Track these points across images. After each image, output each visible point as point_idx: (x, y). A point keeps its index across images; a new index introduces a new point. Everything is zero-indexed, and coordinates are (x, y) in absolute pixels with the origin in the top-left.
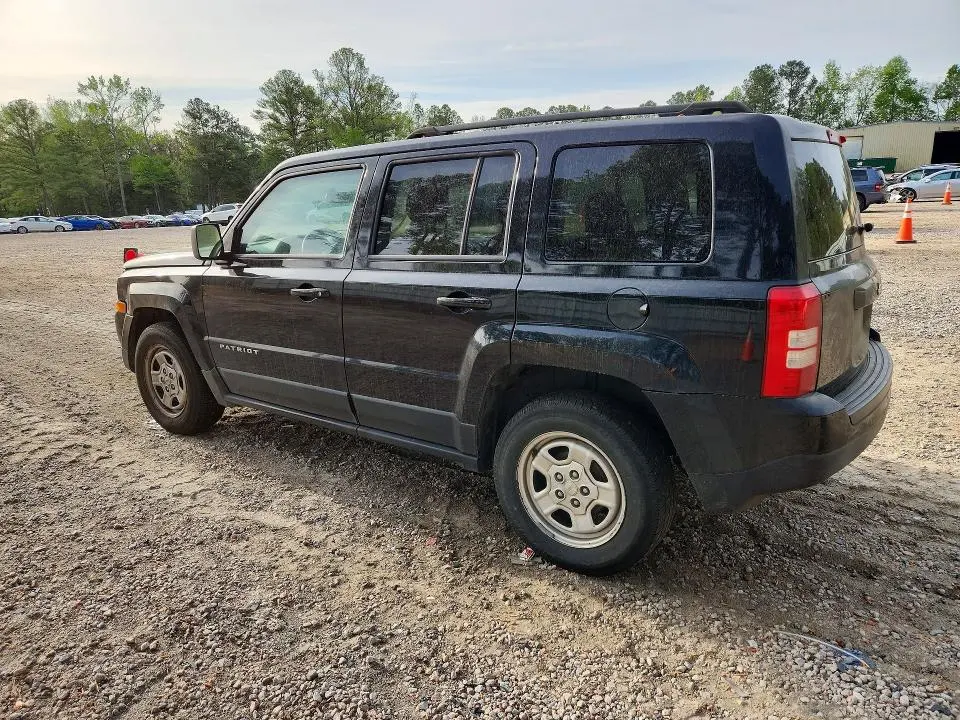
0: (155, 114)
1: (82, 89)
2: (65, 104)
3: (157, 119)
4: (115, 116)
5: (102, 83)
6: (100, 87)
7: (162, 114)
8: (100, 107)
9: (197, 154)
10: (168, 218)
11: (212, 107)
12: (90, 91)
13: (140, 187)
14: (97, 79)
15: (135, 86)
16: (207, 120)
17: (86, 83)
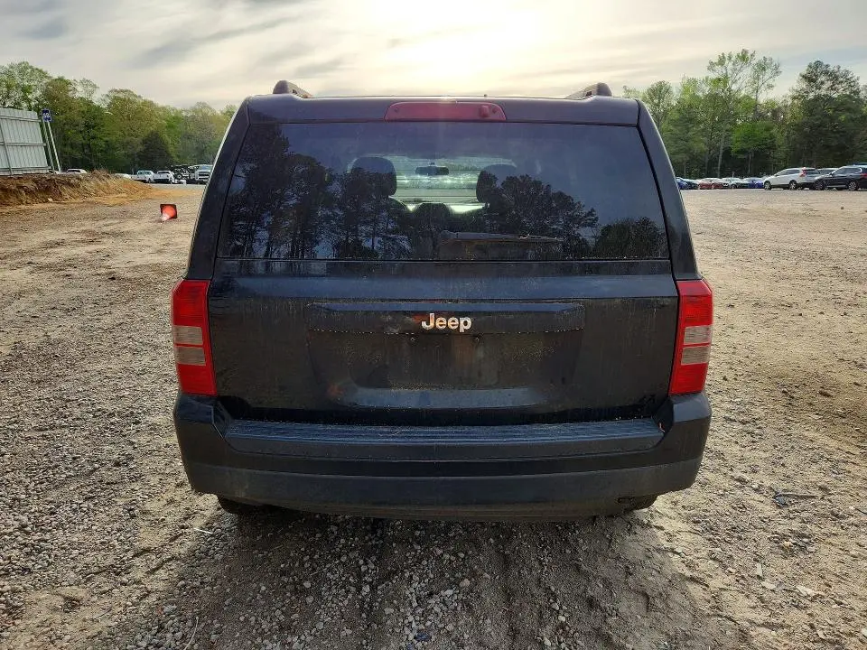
0: (770, 82)
1: (712, 66)
2: (695, 81)
3: (770, 87)
4: (734, 87)
5: (730, 58)
6: (727, 62)
7: (777, 81)
8: (722, 81)
9: (801, 118)
10: (745, 181)
11: (831, 69)
12: (718, 68)
13: (738, 152)
14: (726, 56)
15: (758, 58)
16: (822, 83)
17: (716, 60)
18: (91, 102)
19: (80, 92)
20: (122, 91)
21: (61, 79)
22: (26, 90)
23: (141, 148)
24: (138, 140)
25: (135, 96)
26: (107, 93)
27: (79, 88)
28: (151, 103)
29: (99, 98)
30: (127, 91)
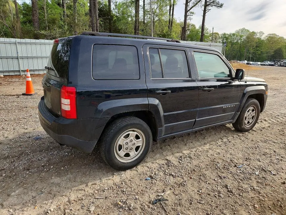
18: (261, 39)
19: (258, 36)
20: (272, 34)
21: (253, 32)
22: (241, 37)
23: (273, 53)
24: (273, 51)
25: (277, 35)
26: (267, 35)
27: (258, 35)
28: (282, 38)
29: (263, 37)
30: (274, 34)
